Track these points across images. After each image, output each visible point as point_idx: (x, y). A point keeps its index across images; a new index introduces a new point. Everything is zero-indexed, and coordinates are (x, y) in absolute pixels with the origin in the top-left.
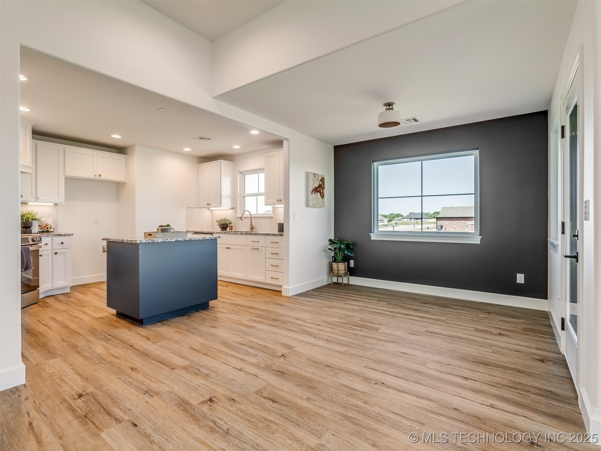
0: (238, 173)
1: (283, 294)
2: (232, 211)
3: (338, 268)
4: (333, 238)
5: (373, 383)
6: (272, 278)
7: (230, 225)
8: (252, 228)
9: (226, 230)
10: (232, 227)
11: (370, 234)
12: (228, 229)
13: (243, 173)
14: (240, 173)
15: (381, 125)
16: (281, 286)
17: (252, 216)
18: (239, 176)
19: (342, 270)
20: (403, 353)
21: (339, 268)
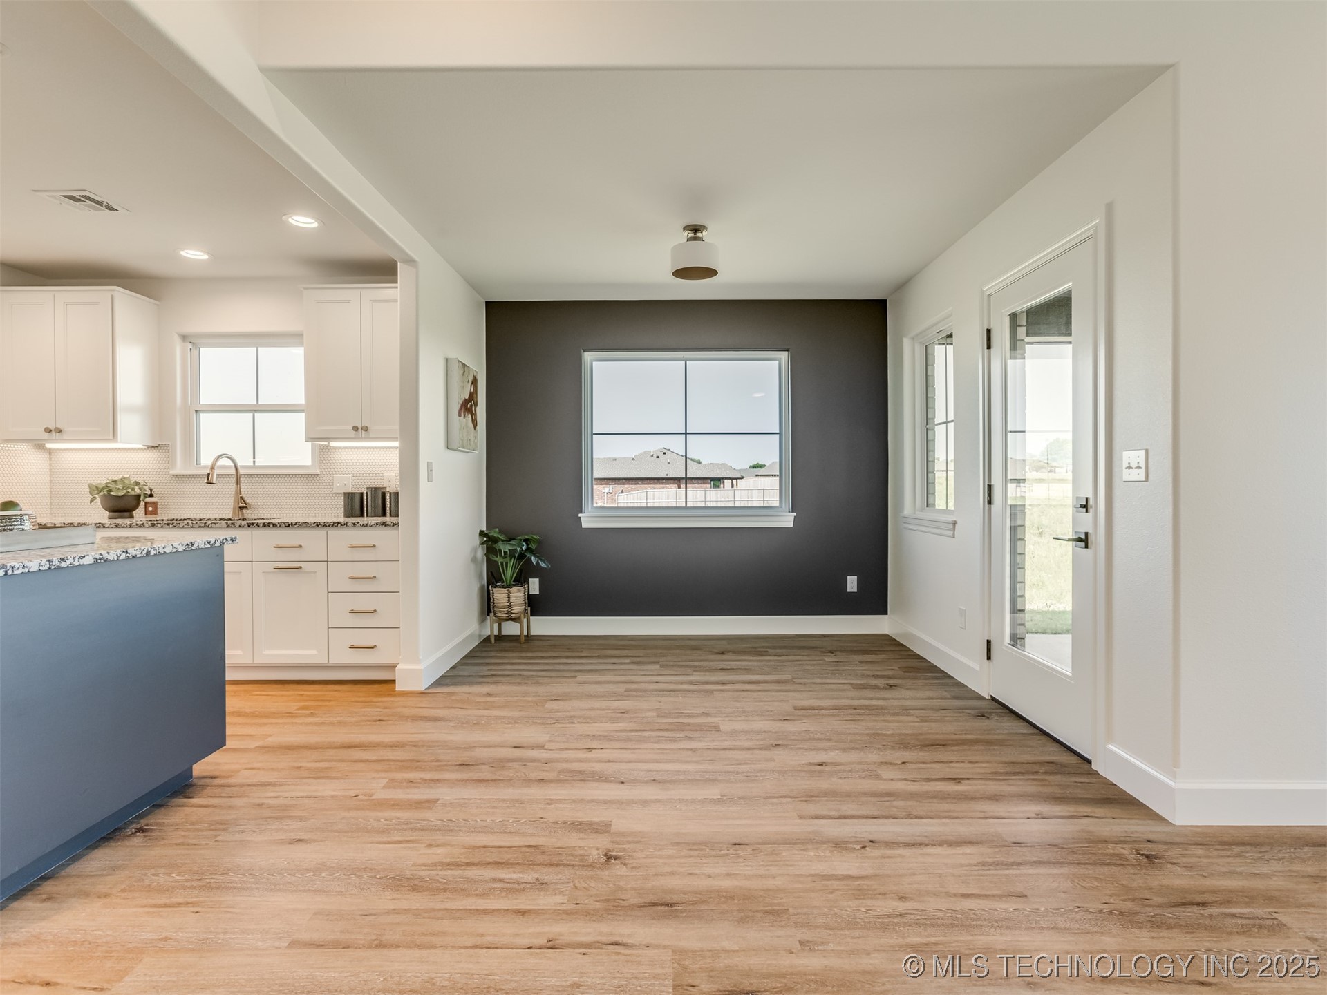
0: (177, 340)
1: (399, 687)
2: (151, 457)
3: (509, 600)
4: (484, 529)
5: (858, 847)
6: (352, 647)
7: (149, 499)
8: (242, 508)
9: (132, 517)
10: (155, 504)
11: (580, 515)
12: (139, 514)
13: (192, 340)
14: (184, 338)
15: (681, 273)
16: (392, 667)
17: (241, 471)
18: (178, 347)
19: (519, 605)
20: (820, 765)
21: (512, 599)
